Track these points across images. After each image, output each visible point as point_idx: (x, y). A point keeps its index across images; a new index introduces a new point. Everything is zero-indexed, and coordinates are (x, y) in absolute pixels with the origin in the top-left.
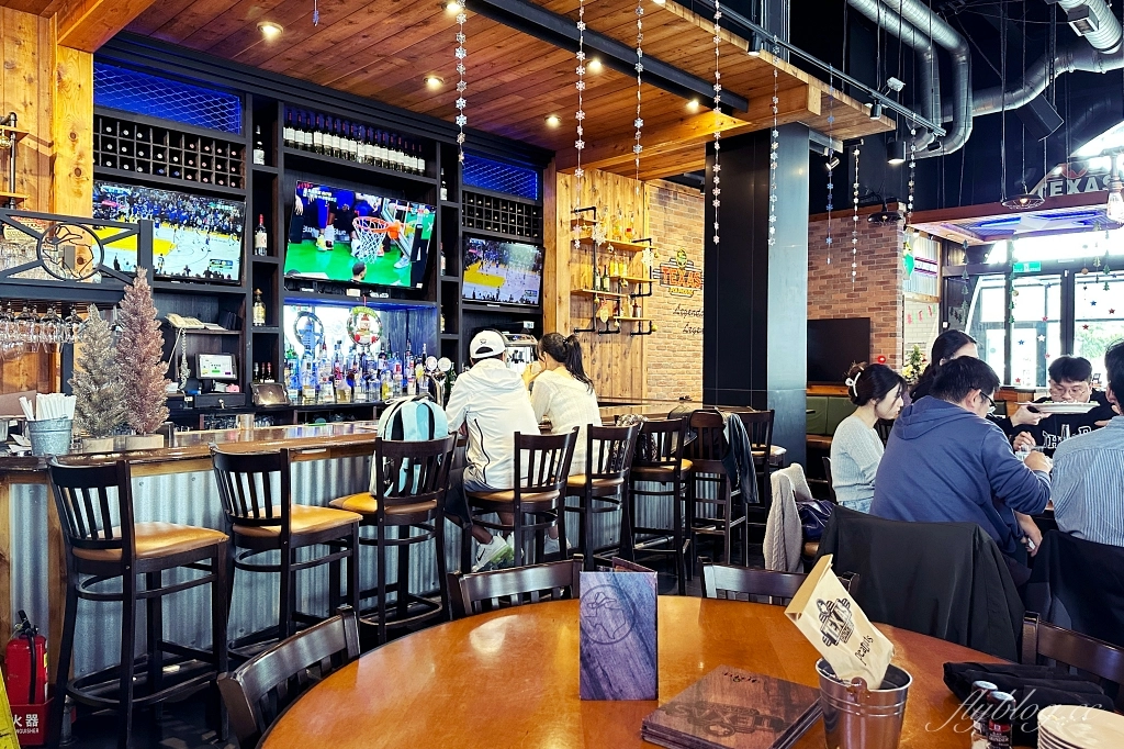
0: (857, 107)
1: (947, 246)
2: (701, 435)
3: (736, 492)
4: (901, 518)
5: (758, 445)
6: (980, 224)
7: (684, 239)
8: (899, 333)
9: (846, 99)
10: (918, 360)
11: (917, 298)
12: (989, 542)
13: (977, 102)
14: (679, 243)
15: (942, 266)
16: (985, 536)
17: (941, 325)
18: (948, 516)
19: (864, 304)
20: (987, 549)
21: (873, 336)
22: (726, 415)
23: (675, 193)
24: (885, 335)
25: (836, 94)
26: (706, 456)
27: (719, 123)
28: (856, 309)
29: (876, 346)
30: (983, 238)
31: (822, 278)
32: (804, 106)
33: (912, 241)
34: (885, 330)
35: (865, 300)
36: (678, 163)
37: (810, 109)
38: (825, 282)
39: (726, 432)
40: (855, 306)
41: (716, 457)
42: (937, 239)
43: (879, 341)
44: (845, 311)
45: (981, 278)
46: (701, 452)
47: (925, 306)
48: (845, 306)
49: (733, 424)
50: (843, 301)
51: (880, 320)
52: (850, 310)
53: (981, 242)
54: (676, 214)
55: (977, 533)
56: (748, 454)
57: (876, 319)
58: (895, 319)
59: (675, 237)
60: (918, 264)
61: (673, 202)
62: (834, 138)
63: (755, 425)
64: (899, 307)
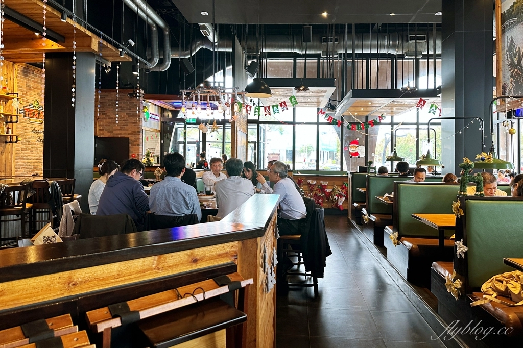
0: (114, 50)
1: (163, 110)
2: (38, 193)
3: (55, 216)
4: (105, 215)
5: (68, 195)
6: (173, 102)
7: (38, 94)
8: (141, 145)
9: (109, 46)
10: (149, 156)
11: (151, 130)
12: (131, 220)
13: (173, 52)
14: (35, 96)
15: (161, 117)
16: (130, 217)
17: (161, 142)
18: (120, 212)
19: (127, 132)
20: (130, 222)
21: (130, 145)
22: (50, 182)
23: (33, 71)
24: (135, 145)
25: (105, 43)
26: (40, 201)
27: (51, 45)
28: (123, 134)
29: (131, 150)
30: (176, 108)
31: (109, 118)
32: (90, 46)
33: (149, 106)
34: (135, 143)
35: (127, 130)
36: (33, 58)
37: (92, 48)
38: (110, 121)
39: (50, 190)
40: (123, 132)
41: (45, 201)
42: (158, 106)
43: (132, 148)
44: (118, 134)
45: (176, 123)
46: (38, 199)
47: (154, 133)
48: (119, 132)
49: (54, 186)
50: (118, 129)
51: (133, 139)
52: (120, 134)
53: (175, 109)
54: (33, 81)
55: (127, 217)
56: (61, 199)
57: (132, 138)
58: (139, 139)
59: (32, 93)
60: (151, 116)
61: (31, 75)
62: (107, 60)
63: (66, 186)
64: (141, 134)
